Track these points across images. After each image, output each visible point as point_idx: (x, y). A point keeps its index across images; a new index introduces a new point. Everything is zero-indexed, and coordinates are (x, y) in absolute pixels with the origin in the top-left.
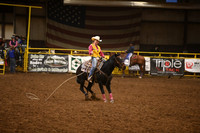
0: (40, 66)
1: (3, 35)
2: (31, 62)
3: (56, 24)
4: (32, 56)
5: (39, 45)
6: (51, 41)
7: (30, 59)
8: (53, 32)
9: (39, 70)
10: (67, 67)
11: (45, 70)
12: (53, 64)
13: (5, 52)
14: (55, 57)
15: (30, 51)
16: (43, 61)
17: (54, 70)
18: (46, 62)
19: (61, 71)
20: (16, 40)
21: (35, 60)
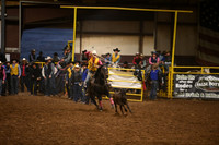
0: (189, 90)
1: (141, 50)
2: (177, 86)
3: (211, 33)
4: (179, 77)
5: (187, 62)
6: (204, 57)
7: (175, 82)
8: (207, 45)
9: (188, 95)
11: (197, 95)
13: (143, 72)
14: (210, 78)
15: (175, 70)
16: (193, 84)
17: (208, 96)
18: (198, 85)
20: (157, 56)
21: (183, 83)
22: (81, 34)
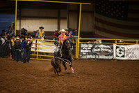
0: (89, 54)
2: (82, 51)
3: (103, 18)
4: (82, 46)
5: (88, 36)
6: (98, 33)
7: (80, 48)
8: (100, 25)
9: (88, 57)
10: (112, 54)
11: (94, 57)
12: (100, 52)
14: (102, 46)
15: (80, 41)
16: (91, 50)
17: (101, 57)
18: (94, 50)
19: (107, 57)
21: (85, 49)
22: (21, 18)
